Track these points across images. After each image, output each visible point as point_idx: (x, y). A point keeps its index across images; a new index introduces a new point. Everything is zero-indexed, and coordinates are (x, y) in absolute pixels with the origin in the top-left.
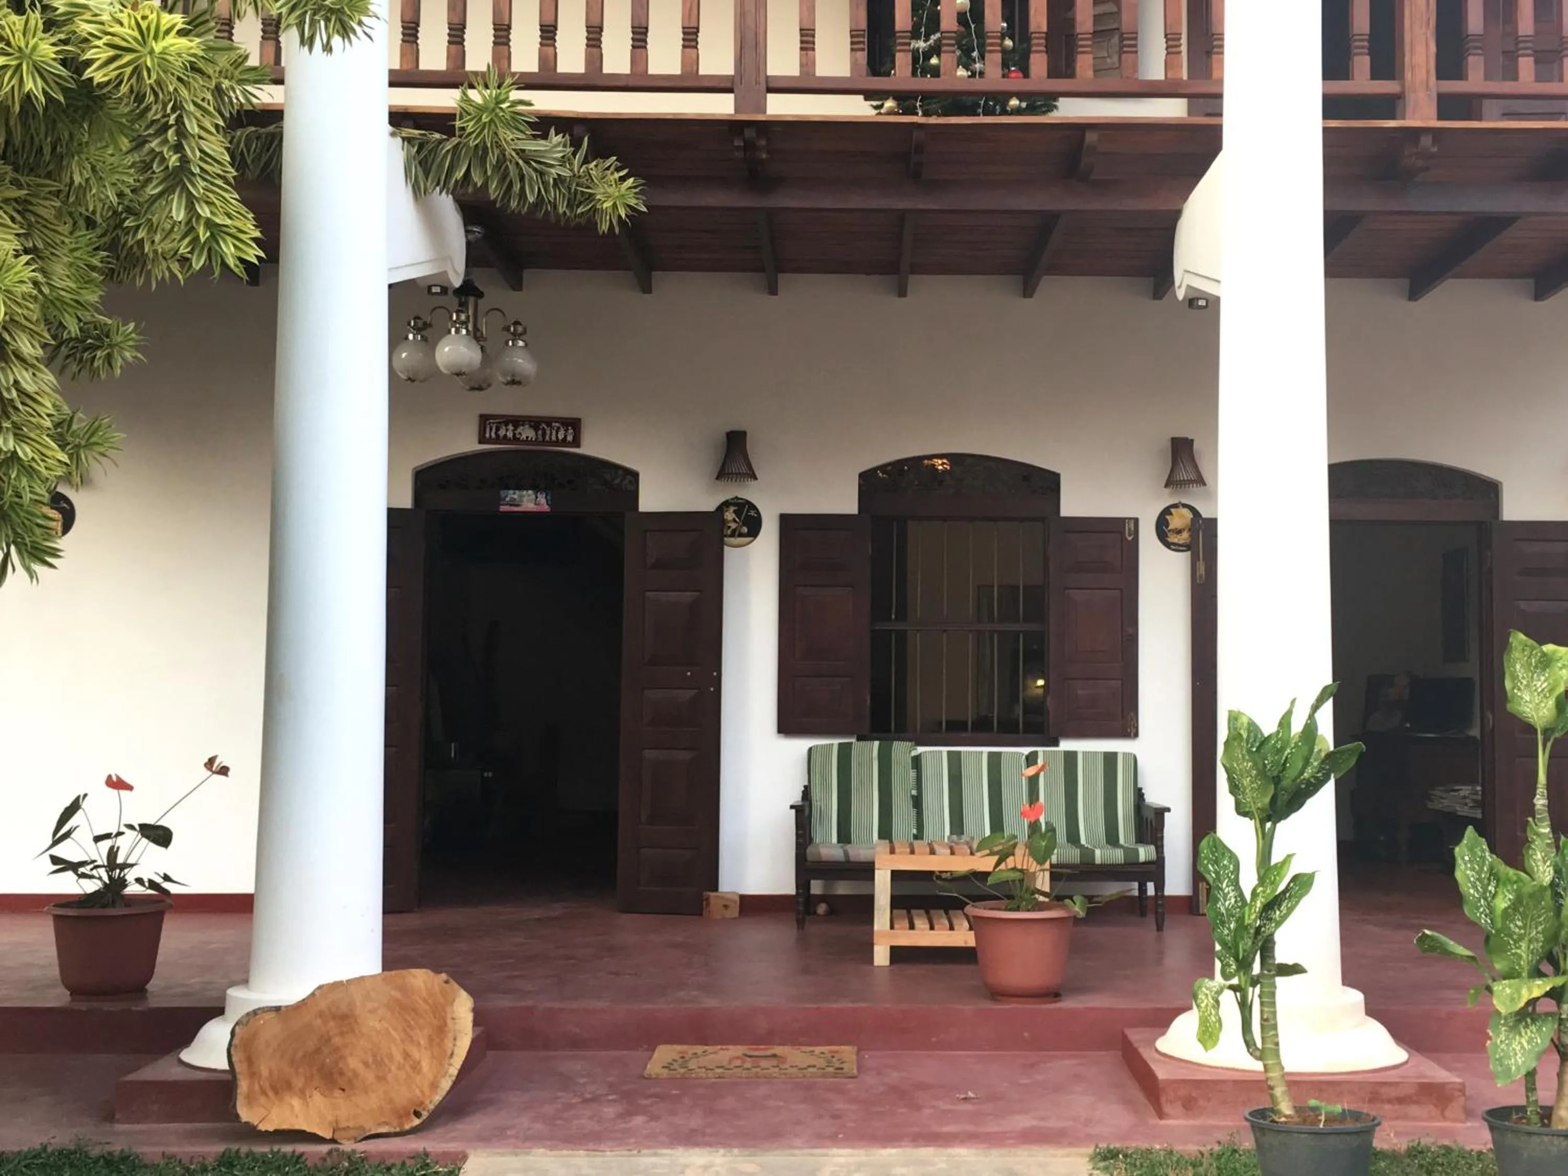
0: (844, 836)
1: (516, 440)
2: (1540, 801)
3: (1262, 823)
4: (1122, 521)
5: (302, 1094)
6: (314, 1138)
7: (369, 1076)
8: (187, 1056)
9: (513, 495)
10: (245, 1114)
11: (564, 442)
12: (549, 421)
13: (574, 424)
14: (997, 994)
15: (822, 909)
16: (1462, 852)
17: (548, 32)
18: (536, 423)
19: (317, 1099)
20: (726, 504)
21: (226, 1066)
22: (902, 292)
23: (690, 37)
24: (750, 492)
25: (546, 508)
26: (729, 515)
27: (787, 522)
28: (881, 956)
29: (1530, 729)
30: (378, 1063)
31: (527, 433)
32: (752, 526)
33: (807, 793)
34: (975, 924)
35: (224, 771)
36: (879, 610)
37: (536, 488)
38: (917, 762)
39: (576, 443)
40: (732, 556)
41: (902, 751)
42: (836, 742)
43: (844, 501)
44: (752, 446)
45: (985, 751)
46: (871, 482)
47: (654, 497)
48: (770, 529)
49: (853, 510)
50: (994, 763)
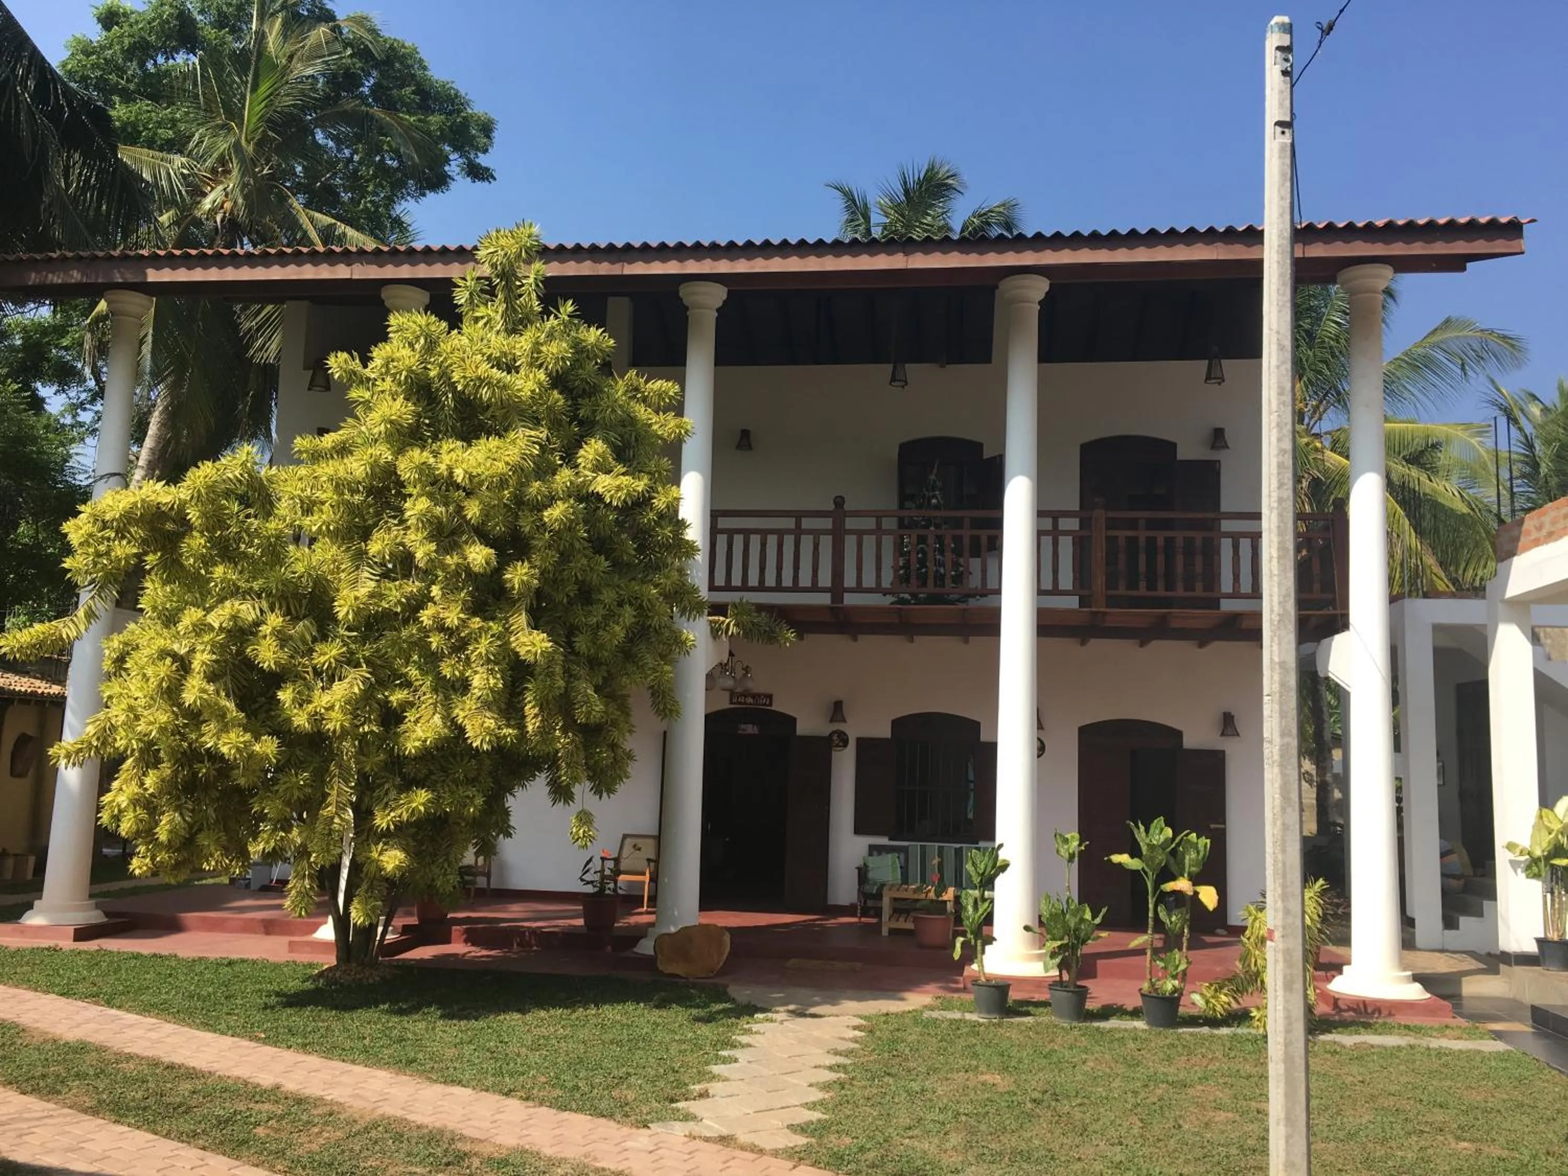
1: (745, 703)
5: (677, 963)
6: (681, 977)
7: (697, 959)
8: (635, 950)
9: (743, 726)
10: (661, 968)
11: (765, 704)
12: (759, 695)
13: (770, 697)
14: (922, 946)
17: (762, 574)
18: (754, 696)
19: (681, 965)
20: (834, 732)
21: (652, 953)
22: (912, 641)
24: (843, 727)
25: (757, 732)
26: (835, 738)
27: (861, 742)
28: (885, 932)
30: (700, 954)
31: (750, 700)
32: (845, 742)
34: (915, 920)
35: (639, 849)
36: (900, 780)
37: (753, 724)
38: (907, 847)
39: (771, 705)
40: (835, 755)
43: (885, 732)
44: (845, 707)
45: (937, 844)
46: (897, 724)
47: (803, 728)
48: (852, 744)
49: (888, 735)
50: (941, 850)
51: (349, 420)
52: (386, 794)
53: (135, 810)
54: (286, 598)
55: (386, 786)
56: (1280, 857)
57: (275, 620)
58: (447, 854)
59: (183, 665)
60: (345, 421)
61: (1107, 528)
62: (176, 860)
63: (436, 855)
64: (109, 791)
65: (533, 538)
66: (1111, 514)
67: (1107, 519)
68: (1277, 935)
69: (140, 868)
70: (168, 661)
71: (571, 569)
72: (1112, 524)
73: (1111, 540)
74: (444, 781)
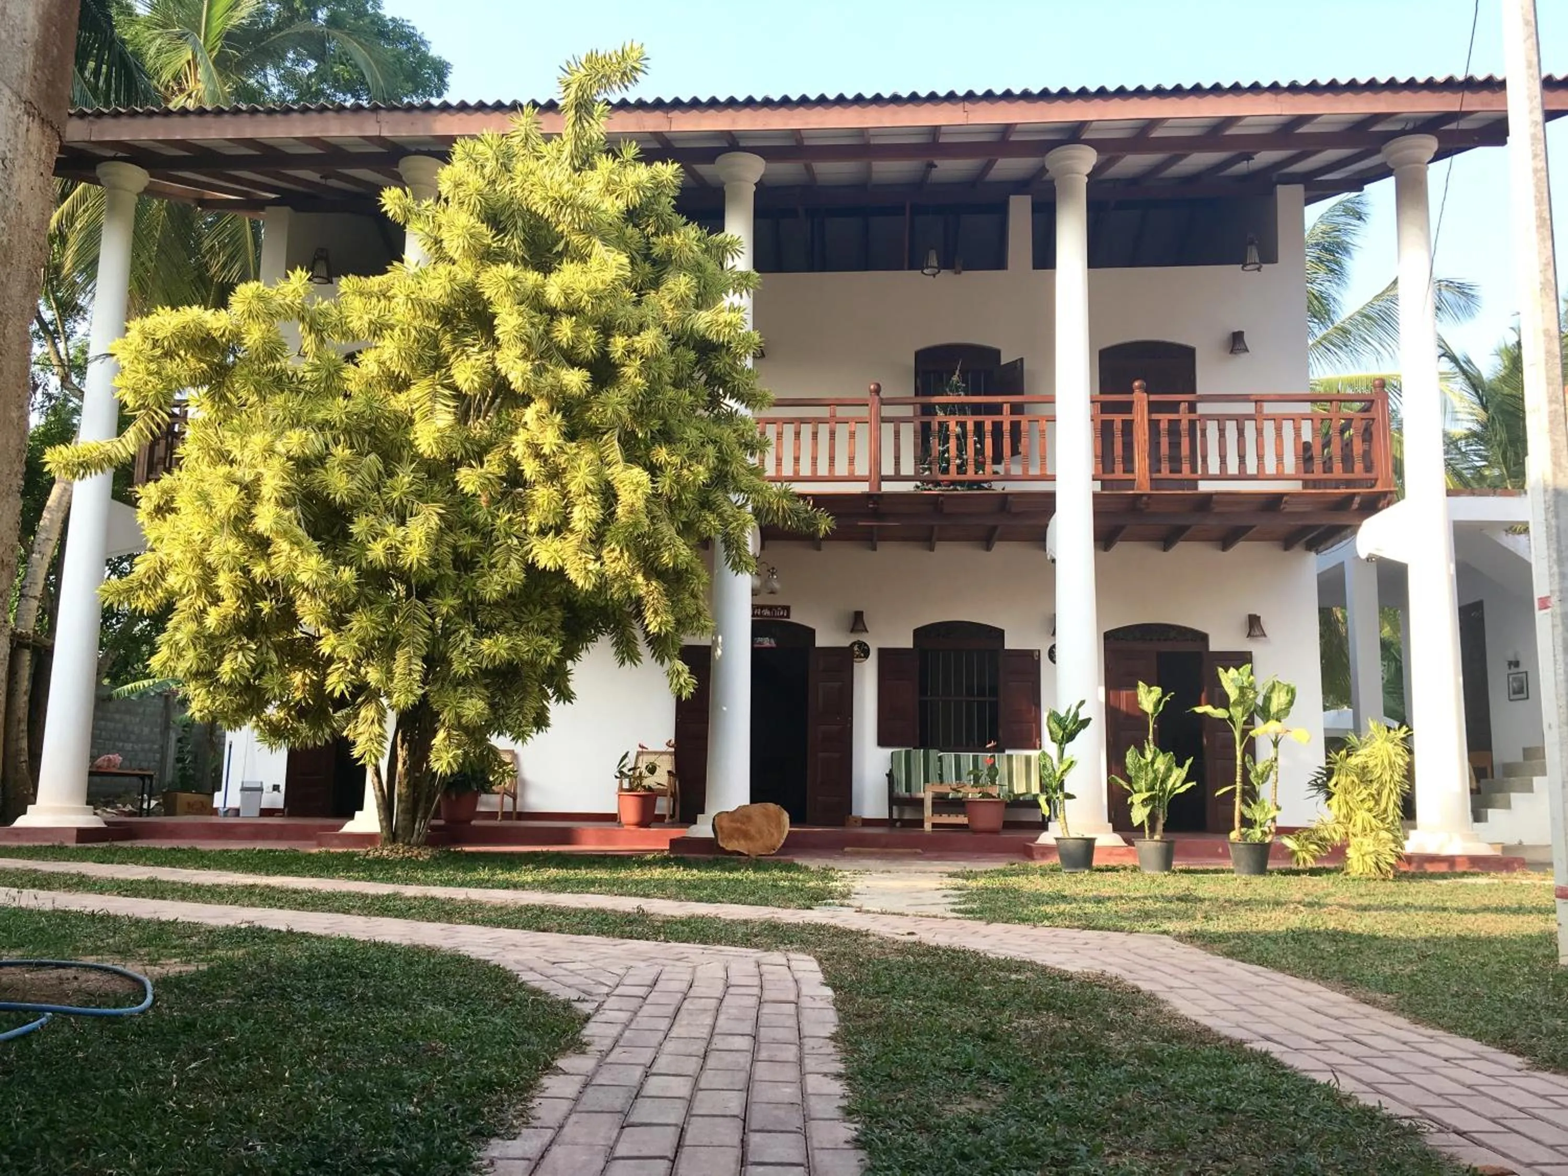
0: (908, 789)
1: (762, 615)
2: (1150, 737)
3: (1061, 744)
4: (1032, 651)
5: (738, 840)
7: (758, 836)
9: (760, 639)
11: (783, 616)
12: (776, 607)
13: (787, 609)
14: (975, 832)
15: (898, 824)
16: (1129, 754)
17: (797, 460)
18: (770, 608)
19: (742, 842)
20: (854, 643)
21: (712, 835)
23: (852, 460)
24: (863, 638)
25: (774, 645)
26: (856, 648)
27: (882, 652)
28: (928, 828)
29: (1147, 714)
30: (760, 832)
31: (767, 612)
32: (866, 653)
33: (891, 771)
34: (967, 814)
36: (923, 691)
37: (770, 637)
38: (940, 758)
39: (788, 617)
40: (856, 667)
41: (934, 754)
42: (903, 750)
43: (907, 642)
44: (865, 618)
45: (971, 754)
46: (919, 634)
47: (822, 641)
48: (873, 656)
49: (911, 646)
50: (975, 759)
51: (395, 263)
52: (462, 640)
53: (195, 649)
54: (349, 433)
55: (462, 632)
56: (1553, 522)
57: (341, 452)
58: (521, 707)
59: (250, 491)
60: (392, 264)
61: (1150, 412)
62: (238, 705)
63: (509, 708)
64: (164, 630)
65: (624, 365)
66: (1153, 398)
67: (1149, 402)
68: (1554, 600)
69: (201, 711)
70: (236, 488)
71: (659, 401)
72: (1154, 407)
73: (1154, 425)
74: (517, 630)
